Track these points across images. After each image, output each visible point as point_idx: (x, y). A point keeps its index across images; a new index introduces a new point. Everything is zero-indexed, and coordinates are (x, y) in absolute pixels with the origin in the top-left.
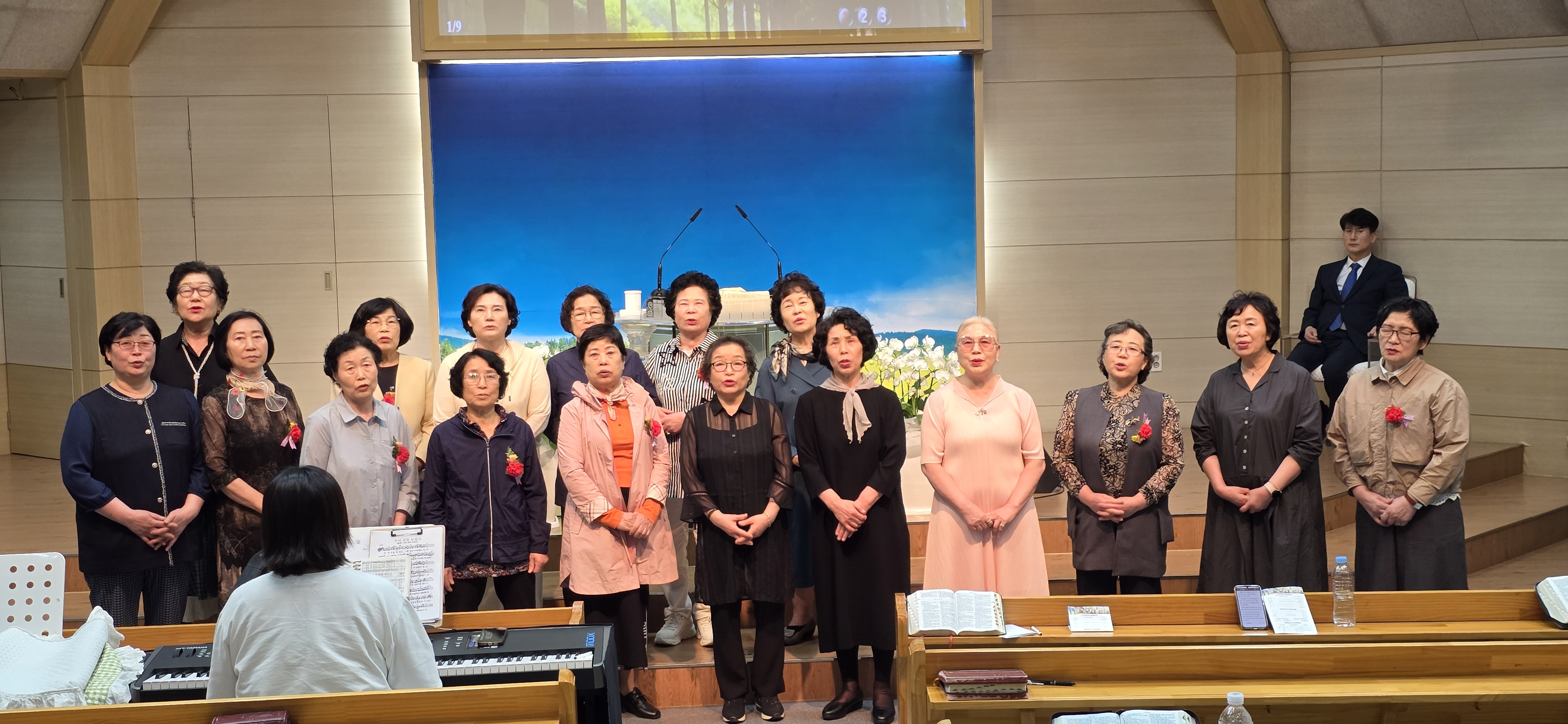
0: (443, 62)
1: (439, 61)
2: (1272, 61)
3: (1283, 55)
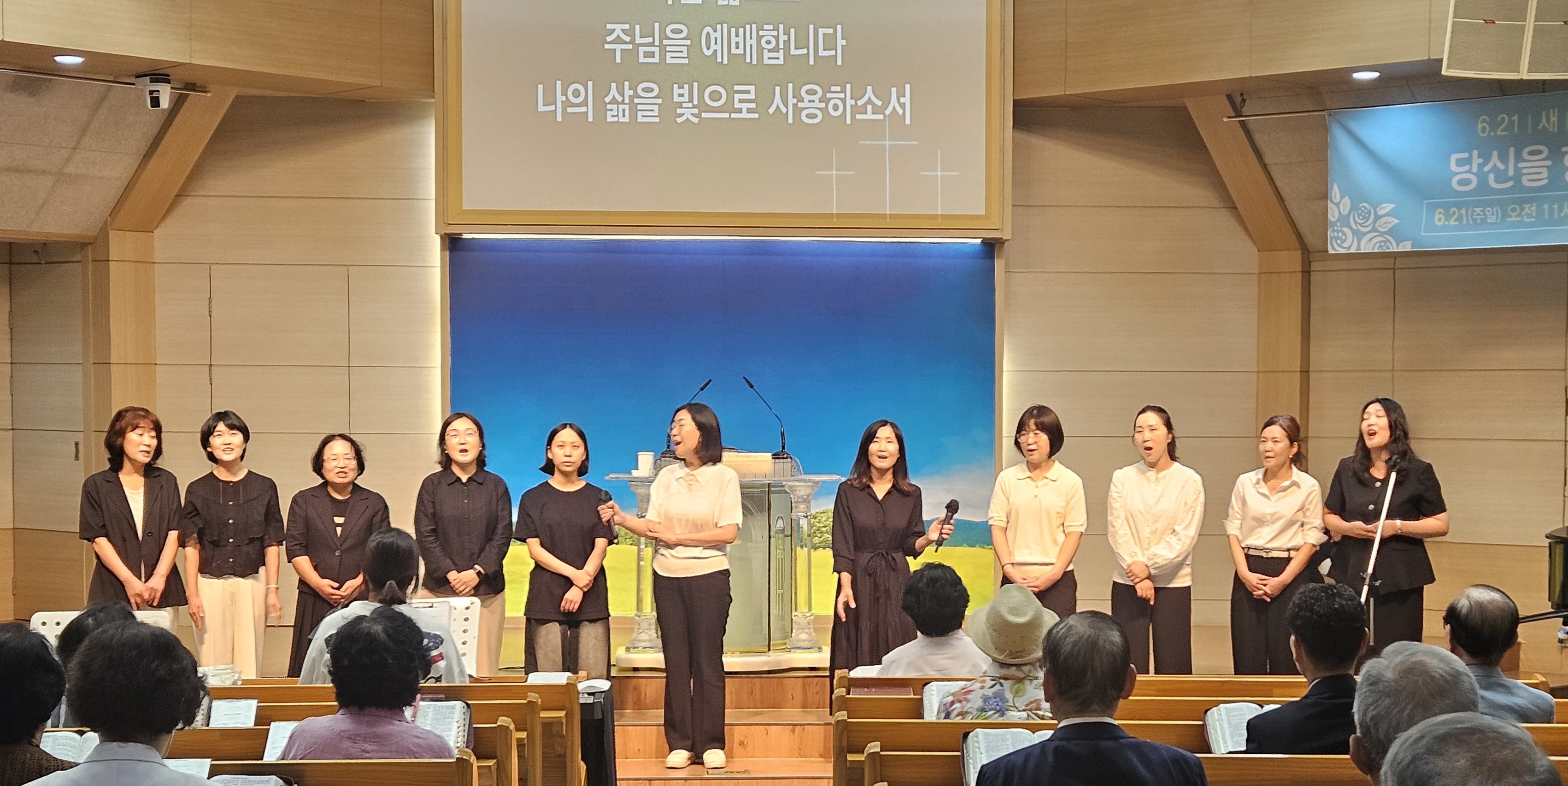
0: (465, 236)
1: (461, 234)
2: (1292, 260)
3: (1303, 254)
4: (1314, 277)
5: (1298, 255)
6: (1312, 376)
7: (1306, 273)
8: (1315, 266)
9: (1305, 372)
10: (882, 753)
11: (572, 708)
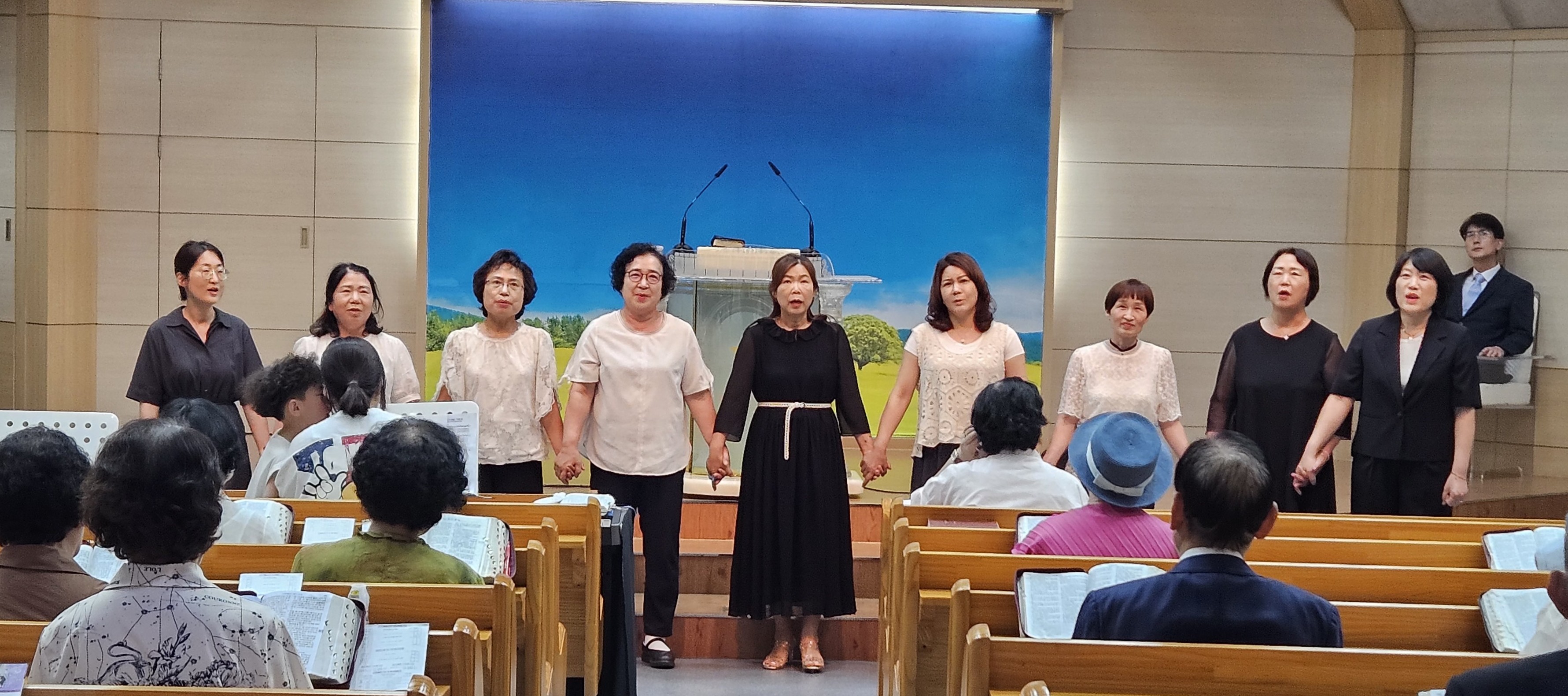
2: (1395, 40)
3: (1407, 35)
4: (1420, 61)
5: (1400, 35)
6: (1414, 175)
7: (1411, 55)
8: (1421, 48)
9: (1405, 170)
10: (972, 592)
11: (594, 533)
